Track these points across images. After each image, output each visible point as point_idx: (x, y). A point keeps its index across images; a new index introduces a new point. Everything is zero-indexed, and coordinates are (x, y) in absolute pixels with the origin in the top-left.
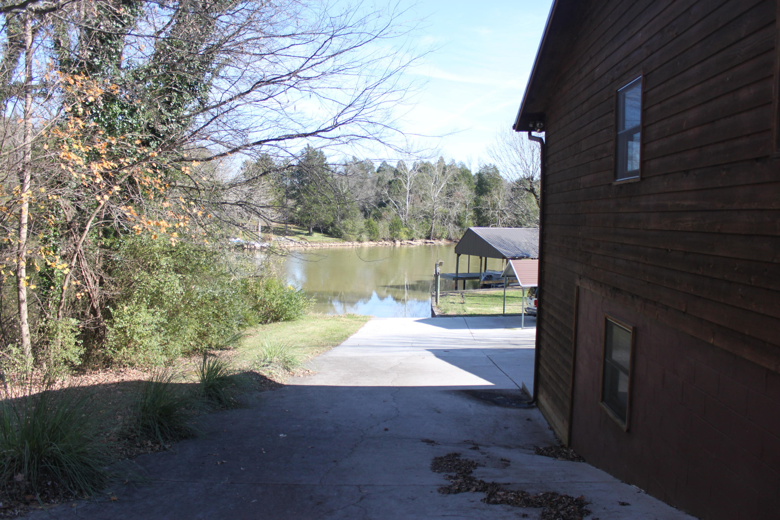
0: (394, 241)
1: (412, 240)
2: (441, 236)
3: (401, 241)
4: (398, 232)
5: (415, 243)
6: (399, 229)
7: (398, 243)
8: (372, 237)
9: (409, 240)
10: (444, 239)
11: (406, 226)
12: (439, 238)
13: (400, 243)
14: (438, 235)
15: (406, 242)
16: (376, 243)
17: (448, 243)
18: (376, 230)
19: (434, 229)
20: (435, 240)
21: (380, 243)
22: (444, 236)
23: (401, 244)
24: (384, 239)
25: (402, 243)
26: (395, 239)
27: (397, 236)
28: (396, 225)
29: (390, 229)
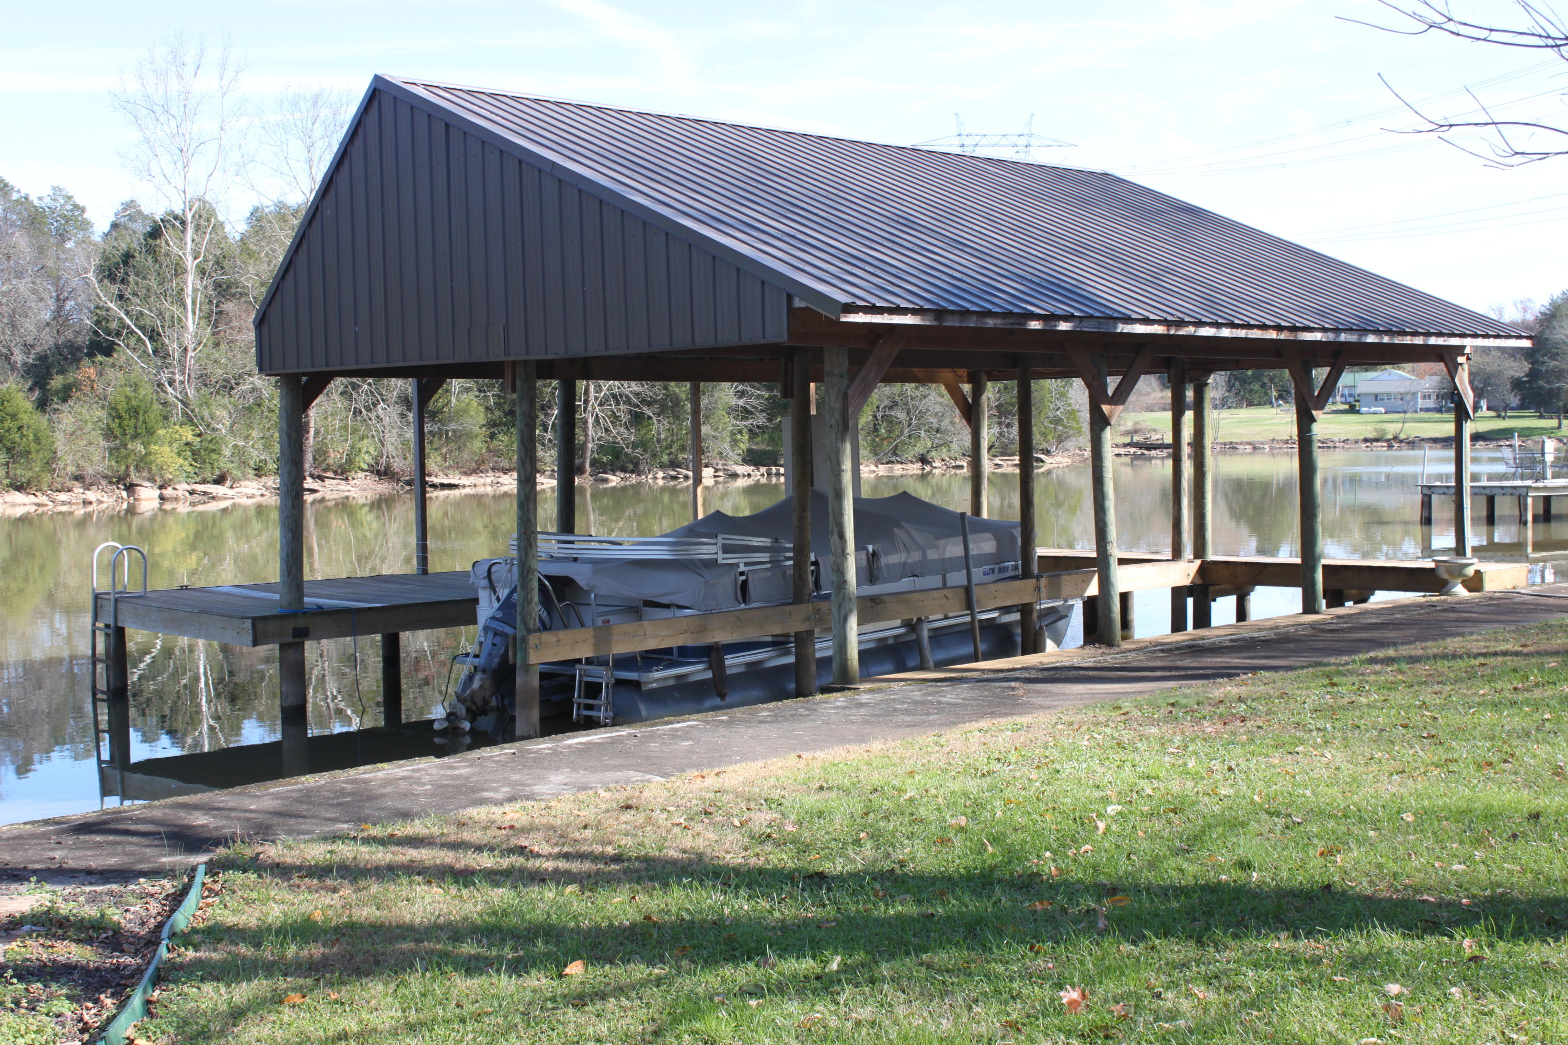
0: (131, 488)
1: (220, 481)
2: (350, 461)
3: (161, 487)
4: (146, 445)
5: (230, 492)
6: (150, 432)
7: (148, 497)
8: (22, 473)
9: (204, 482)
10: (361, 474)
11: (189, 420)
12: (343, 472)
13: (157, 492)
14: (335, 456)
15: (183, 487)
16: (42, 499)
17: (384, 488)
18: (37, 440)
19: (317, 433)
20: (322, 478)
21: (63, 497)
22: (365, 460)
23: (162, 498)
24: (78, 478)
25: (168, 492)
26: (134, 477)
27: (143, 463)
28: (134, 412)
29: (109, 434)
